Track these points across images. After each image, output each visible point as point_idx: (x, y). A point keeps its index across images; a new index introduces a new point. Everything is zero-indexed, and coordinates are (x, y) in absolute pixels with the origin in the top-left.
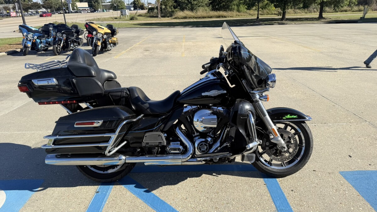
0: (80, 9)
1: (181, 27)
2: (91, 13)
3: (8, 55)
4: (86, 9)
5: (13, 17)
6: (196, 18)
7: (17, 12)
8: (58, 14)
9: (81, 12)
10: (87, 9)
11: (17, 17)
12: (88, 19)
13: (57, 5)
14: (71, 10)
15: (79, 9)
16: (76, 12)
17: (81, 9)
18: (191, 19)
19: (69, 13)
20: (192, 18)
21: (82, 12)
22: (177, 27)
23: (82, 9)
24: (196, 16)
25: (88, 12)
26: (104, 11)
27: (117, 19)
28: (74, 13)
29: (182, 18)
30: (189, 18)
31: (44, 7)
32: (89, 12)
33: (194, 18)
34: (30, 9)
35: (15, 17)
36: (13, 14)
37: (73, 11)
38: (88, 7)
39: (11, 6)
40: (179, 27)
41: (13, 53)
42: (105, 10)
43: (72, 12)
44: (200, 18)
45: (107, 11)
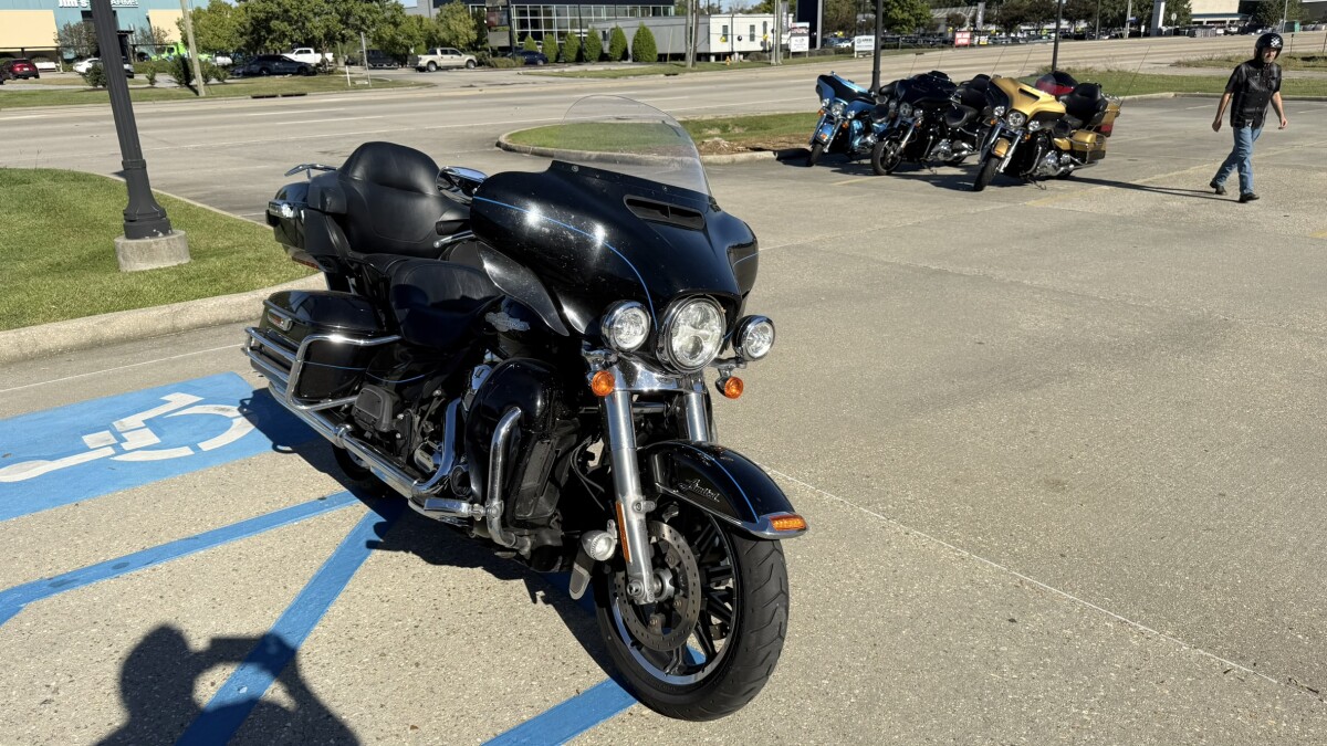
0: (1201, 23)
2: (1239, 36)
3: (778, 159)
4: (1224, 22)
5: (958, 46)
7: (975, 32)
8: (1111, 38)
9: (1192, 35)
10: (1228, 19)
11: (972, 46)
13: (1115, 9)
14: (1160, 25)
15: (1194, 20)
16: (1177, 33)
17: (1205, 20)
19: (1146, 35)
21: (1199, 32)
23: (1208, 22)
25: (1226, 33)
26: (1292, 29)
27: (1311, 63)
28: (1168, 34)
31: (1066, 16)
32: (1232, 34)
34: (1023, 20)
35: (965, 46)
36: (962, 38)
37: (1164, 29)
38: (1235, 10)
39: (965, 12)
41: (791, 157)
42: (1297, 26)
43: (1160, 33)
45: (1304, 29)
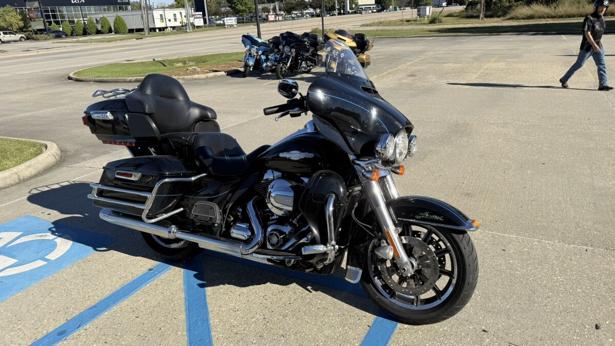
0: (362, 8)
1: (511, 35)
2: (377, 13)
3: (227, 75)
4: (371, 8)
5: (270, 21)
6: (553, 17)
7: (277, 15)
8: (330, 16)
9: (361, 13)
10: (372, 7)
11: (276, 21)
12: (364, 23)
13: (330, 3)
14: (348, 10)
15: (360, 7)
16: (355, 13)
17: (363, 7)
18: (542, 19)
19: (344, 14)
20: (544, 18)
21: (363, 12)
22: (505, 35)
23: (365, 8)
24: (553, 15)
25: (372, 12)
26: (396, 10)
27: (409, 23)
28: (352, 13)
29: (524, 19)
30: (540, 17)
31: (311, 6)
32: (375, 12)
33: (549, 17)
34: (294, 9)
35: (273, 21)
36: (271, 18)
37: (350, 11)
38: (374, 3)
39: (271, 6)
40: (507, 35)
41: (234, 74)
42: (398, 8)
43: (349, 13)
44: (561, 17)
45: (400, 10)
